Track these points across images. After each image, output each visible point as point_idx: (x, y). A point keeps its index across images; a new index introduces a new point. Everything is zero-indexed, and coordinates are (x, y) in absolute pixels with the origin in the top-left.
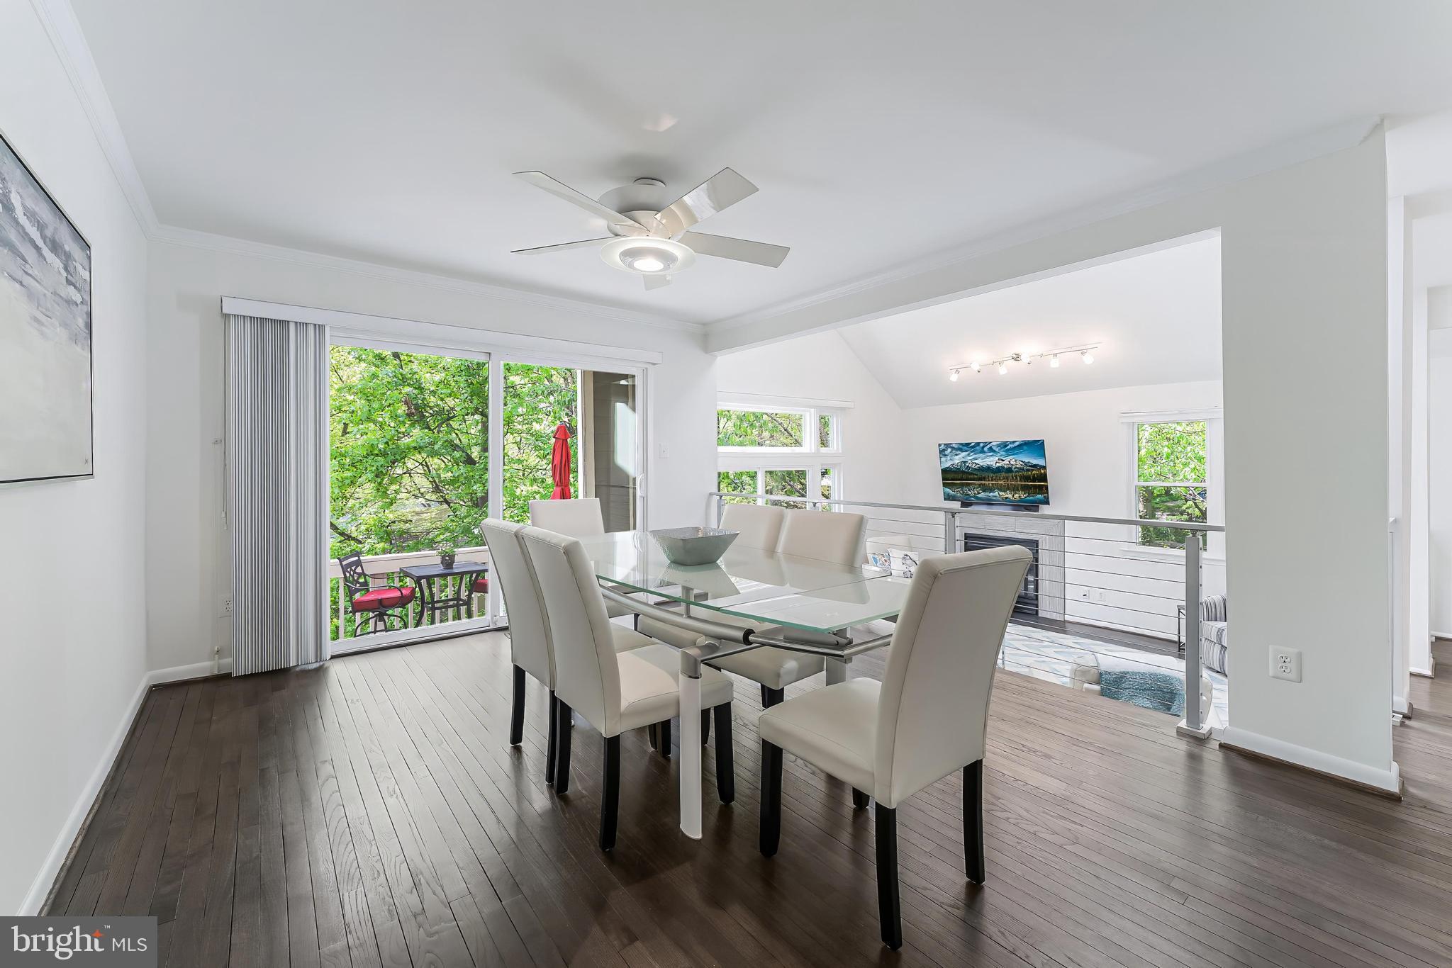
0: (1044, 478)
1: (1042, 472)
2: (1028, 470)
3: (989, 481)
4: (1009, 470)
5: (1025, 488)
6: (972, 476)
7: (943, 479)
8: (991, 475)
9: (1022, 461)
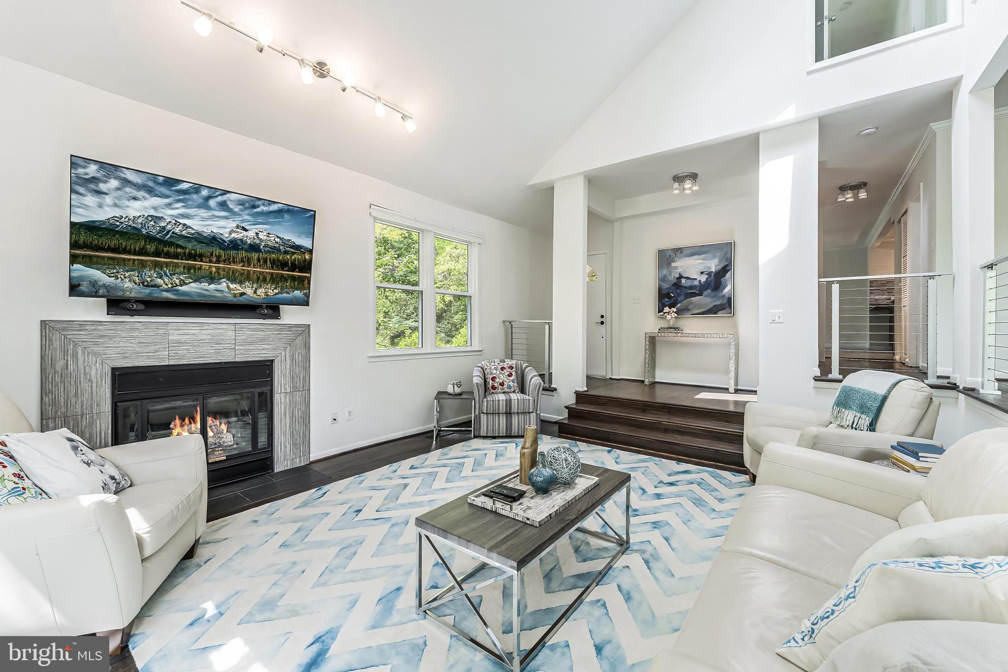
0: (307, 267)
1: (307, 257)
2: (286, 252)
3: (211, 261)
4: (254, 248)
5: (275, 280)
6: (172, 250)
7: (74, 245)
8: (217, 251)
9: (278, 237)
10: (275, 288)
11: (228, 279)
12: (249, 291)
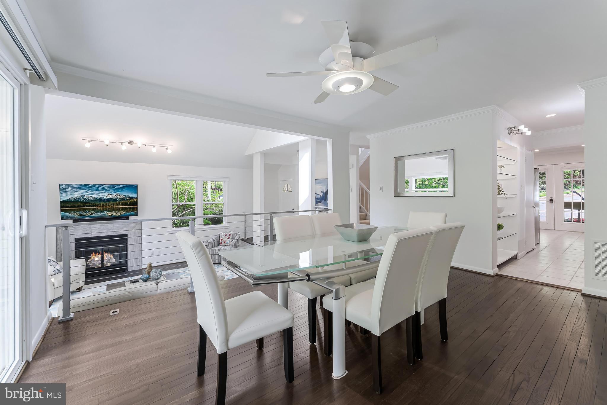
0: (136, 203)
1: (135, 200)
2: (127, 200)
3: (101, 206)
4: (115, 200)
6: (88, 205)
7: (61, 207)
8: (102, 203)
9: (123, 195)
10: (124, 212)
11: (107, 211)
12: (114, 214)
